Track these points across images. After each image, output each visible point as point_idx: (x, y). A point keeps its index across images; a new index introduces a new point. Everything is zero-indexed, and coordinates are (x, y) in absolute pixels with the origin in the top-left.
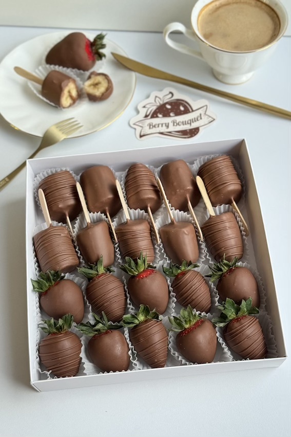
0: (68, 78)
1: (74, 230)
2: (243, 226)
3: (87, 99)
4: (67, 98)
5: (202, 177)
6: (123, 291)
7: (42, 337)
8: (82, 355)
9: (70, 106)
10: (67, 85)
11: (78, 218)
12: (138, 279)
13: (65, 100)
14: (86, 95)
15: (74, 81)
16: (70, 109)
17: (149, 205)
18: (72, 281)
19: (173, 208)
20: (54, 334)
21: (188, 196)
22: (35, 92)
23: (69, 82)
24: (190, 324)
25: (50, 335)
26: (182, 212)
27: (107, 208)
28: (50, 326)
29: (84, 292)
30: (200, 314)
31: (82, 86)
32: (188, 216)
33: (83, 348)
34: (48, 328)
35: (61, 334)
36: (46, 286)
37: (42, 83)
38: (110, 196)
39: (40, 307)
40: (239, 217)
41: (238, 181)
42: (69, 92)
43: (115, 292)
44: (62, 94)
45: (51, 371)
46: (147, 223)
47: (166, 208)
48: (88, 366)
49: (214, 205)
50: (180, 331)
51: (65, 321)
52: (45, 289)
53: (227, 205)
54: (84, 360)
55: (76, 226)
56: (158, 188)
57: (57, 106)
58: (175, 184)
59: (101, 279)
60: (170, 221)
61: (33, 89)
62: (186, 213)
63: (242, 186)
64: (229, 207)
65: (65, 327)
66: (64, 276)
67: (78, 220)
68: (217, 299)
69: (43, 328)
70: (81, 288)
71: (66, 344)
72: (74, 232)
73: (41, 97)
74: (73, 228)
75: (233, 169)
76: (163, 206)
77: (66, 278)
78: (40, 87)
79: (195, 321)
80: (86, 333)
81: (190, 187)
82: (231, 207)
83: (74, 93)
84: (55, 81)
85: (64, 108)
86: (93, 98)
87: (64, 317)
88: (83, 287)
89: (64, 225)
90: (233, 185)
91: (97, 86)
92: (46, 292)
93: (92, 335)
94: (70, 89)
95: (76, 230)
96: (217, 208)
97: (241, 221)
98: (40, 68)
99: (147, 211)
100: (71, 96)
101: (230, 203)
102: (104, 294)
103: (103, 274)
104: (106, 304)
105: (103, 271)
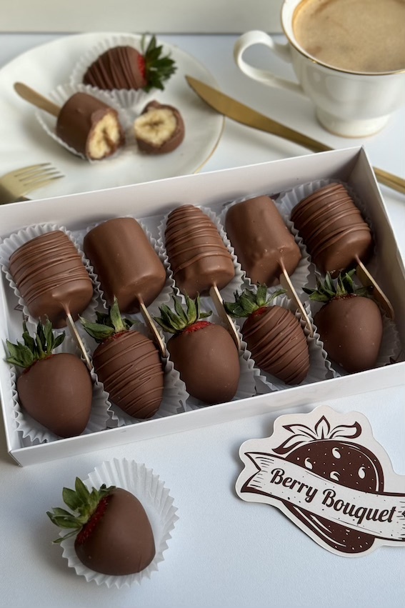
0: (104, 107)
3: (135, 148)
4: (99, 142)
9: (105, 157)
10: (101, 118)
13: (96, 146)
14: (135, 141)
15: (115, 114)
16: (104, 162)
22: (45, 127)
23: (105, 114)
31: (129, 123)
37: (58, 112)
42: (105, 132)
44: (91, 133)
52: (28, 363)
57: (80, 154)
58: (260, 239)
61: (41, 122)
63: (372, 233)
73: (54, 136)
78: (53, 119)
83: (114, 135)
84: (80, 110)
85: (93, 159)
86: (146, 149)
91: (156, 127)
94: (107, 126)
98: (60, 88)
100: (107, 139)
102: (131, 364)
103: (122, 332)
104: (133, 383)
105: (122, 326)
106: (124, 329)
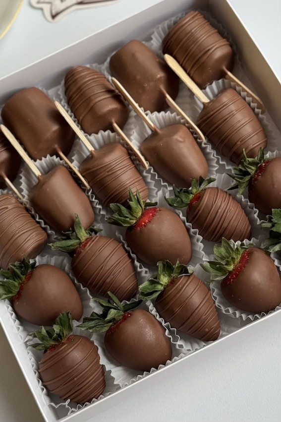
1: (23, 193)
2: (254, 100)
5: (171, 54)
6: (124, 252)
7: (38, 359)
8: (103, 361)
11: (21, 175)
12: (139, 229)
17: (113, 121)
18: (47, 265)
19: (148, 112)
20: (53, 348)
21: (163, 88)
24: (234, 263)
25: (48, 351)
26: (162, 113)
27: (56, 146)
28: (43, 338)
29: (70, 275)
30: (242, 244)
32: (173, 115)
33: (100, 352)
34: (40, 342)
35: (63, 344)
36: (15, 286)
38: (55, 128)
39: (18, 317)
40: (244, 90)
41: (223, 42)
43: (114, 259)
45: (69, 400)
46: (120, 146)
47: (139, 116)
48: (116, 373)
49: (202, 87)
50: (224, 277)
51: (61, 324)
52: (15, 291)
53: (220, 81)
54: (109, 367)
55: (24, 186)
56: (117, 91)
58: (138, 77)
59: (87, 247)
60: (150, 132)
62: (168, 112)
63: (231, 46)
64: (223, 83)
65: (65, 332)
66: (35, 263)
67: (23, 178)
68: (256, 216)
69: (35, 346)
70: (64, 270)
71: (76, 355)
72: (24, 197)
74: (21, 191)
75: (210, 27)
76: (133, 113)
77: (37, 264)
79: (239, 257)
80: (97, 329)
81: (160, 75)
82: (226, 81)
87: (58, 319)
88: (66, 268)
89: (5, 191)
90: (219, 50)
92: (19, 294)
93: (106, 329)
95: (25, 192)
96: (208, 89)
97: (249, 95)
99: (113, 130)
101: (223, 75)
102: (101, 266)
103: (87, 240)
104: (108, 280)
105: (86, 235)
106: (88, 236)
